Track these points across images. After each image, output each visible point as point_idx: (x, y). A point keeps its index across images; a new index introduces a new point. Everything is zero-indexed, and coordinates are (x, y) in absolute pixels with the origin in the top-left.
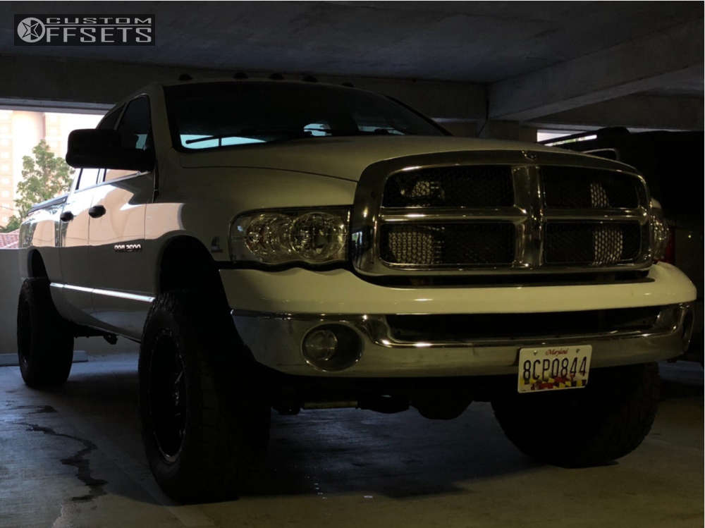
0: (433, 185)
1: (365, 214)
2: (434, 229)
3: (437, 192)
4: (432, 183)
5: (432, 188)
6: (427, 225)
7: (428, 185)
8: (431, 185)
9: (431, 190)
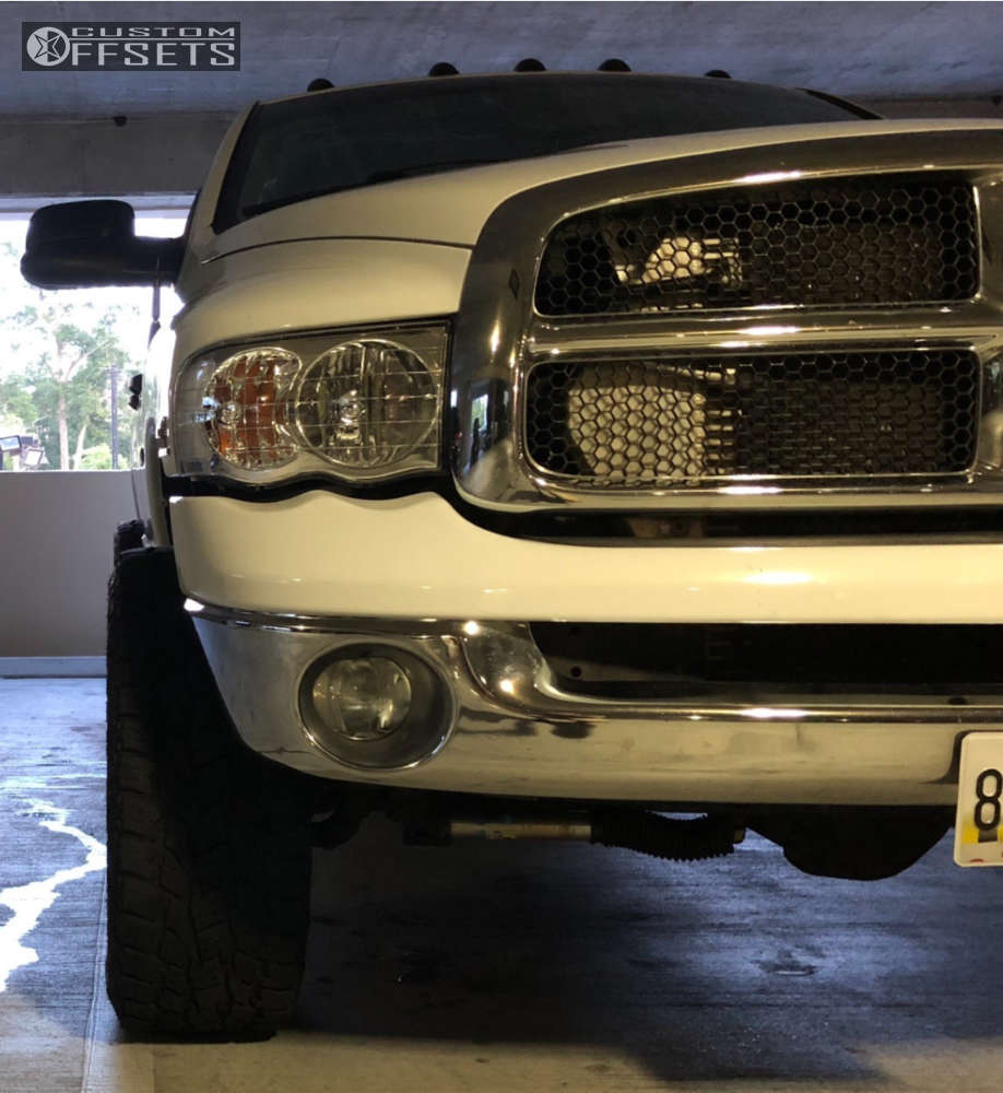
0: (713, 249)
1: (495, 340)
2: (699, 373)
3: (720, 267)
4: (709, 242)
5: (709, 256)
6: (675, 363)
7: (696, 249)
8: (705, 249)
9: (705, 263)
